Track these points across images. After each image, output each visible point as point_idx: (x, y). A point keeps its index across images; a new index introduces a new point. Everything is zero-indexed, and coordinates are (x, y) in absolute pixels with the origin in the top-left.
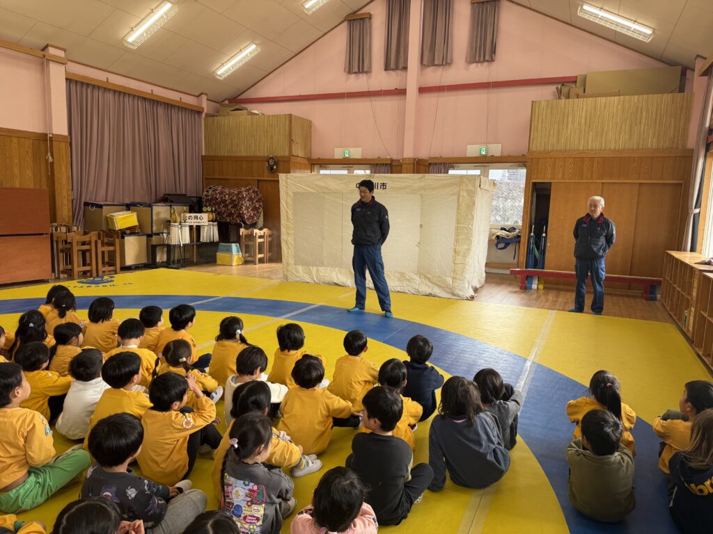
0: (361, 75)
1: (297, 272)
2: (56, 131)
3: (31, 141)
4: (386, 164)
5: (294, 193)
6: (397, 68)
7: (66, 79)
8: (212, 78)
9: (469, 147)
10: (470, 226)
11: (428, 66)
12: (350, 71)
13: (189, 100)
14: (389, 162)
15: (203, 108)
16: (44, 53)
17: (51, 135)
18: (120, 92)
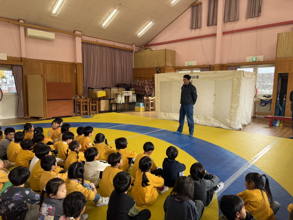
0: (197, 29)
1: (161, 115)
2: (78, 62)
3: (70, 66)
4: (207, 67)
5: (160, 82)
6: (213, 25)
7: (82, 42)
8: (136, 37)
9: (247, 57)
10: (238, 95)
11: (227, 22)
12: (192, 28)
13: (128, 47)
14: (209, 66)
15: (133, 50)
16: (74, 33)
17: (76, 63)
18: (101, 46)
